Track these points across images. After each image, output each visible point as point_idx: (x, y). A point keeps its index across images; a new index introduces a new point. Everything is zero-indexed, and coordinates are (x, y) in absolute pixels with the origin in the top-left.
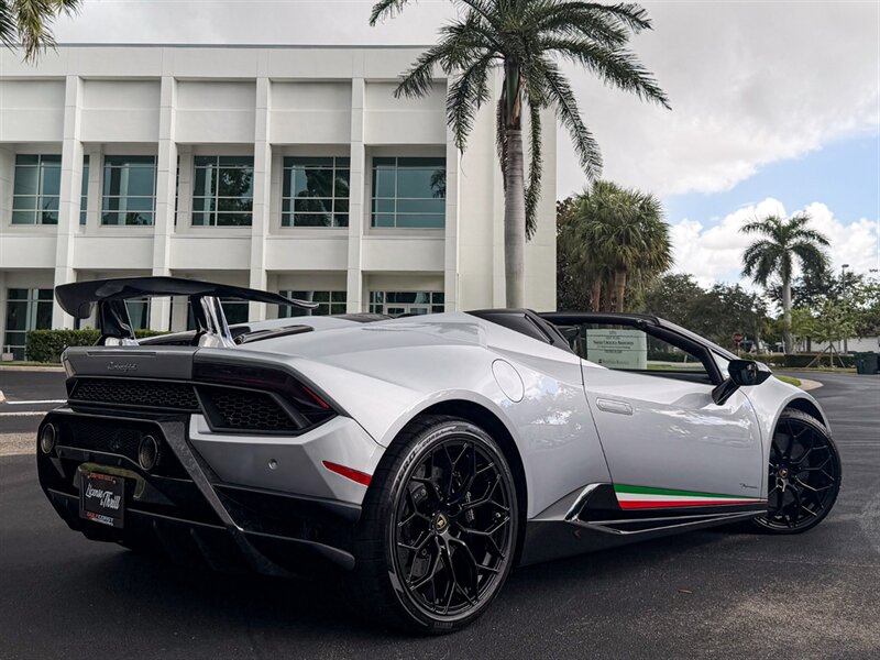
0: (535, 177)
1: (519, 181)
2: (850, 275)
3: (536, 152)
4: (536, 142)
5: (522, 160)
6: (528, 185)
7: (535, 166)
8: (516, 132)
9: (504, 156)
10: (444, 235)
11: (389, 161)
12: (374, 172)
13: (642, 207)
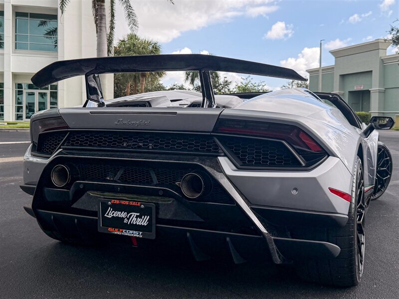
0: (112, 28)
1: (103, 29)
2: (226, 81)
3: (113, 16)
4: (112, 10)
5: (105, 19)
6: (108, 31)
7: (112, 22)
8: (102, 4)
9: (96, 16)
10: (57, 55)
11: (24, 15)
12: (16, 19)
13: (153, 47)
